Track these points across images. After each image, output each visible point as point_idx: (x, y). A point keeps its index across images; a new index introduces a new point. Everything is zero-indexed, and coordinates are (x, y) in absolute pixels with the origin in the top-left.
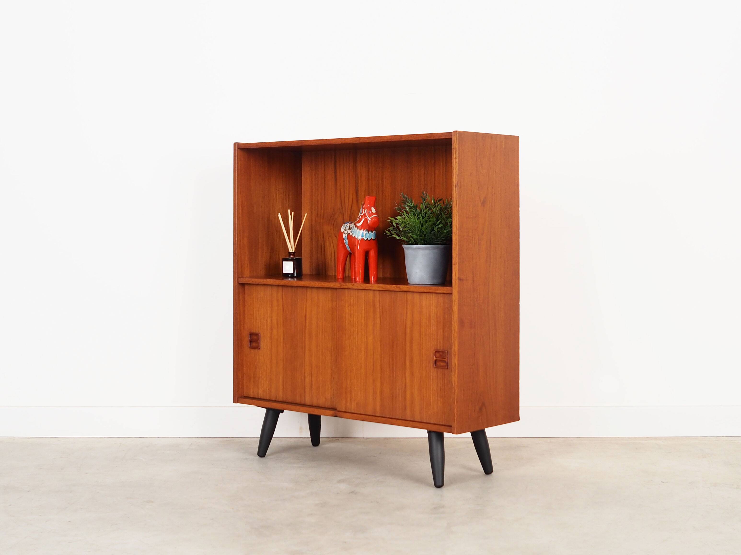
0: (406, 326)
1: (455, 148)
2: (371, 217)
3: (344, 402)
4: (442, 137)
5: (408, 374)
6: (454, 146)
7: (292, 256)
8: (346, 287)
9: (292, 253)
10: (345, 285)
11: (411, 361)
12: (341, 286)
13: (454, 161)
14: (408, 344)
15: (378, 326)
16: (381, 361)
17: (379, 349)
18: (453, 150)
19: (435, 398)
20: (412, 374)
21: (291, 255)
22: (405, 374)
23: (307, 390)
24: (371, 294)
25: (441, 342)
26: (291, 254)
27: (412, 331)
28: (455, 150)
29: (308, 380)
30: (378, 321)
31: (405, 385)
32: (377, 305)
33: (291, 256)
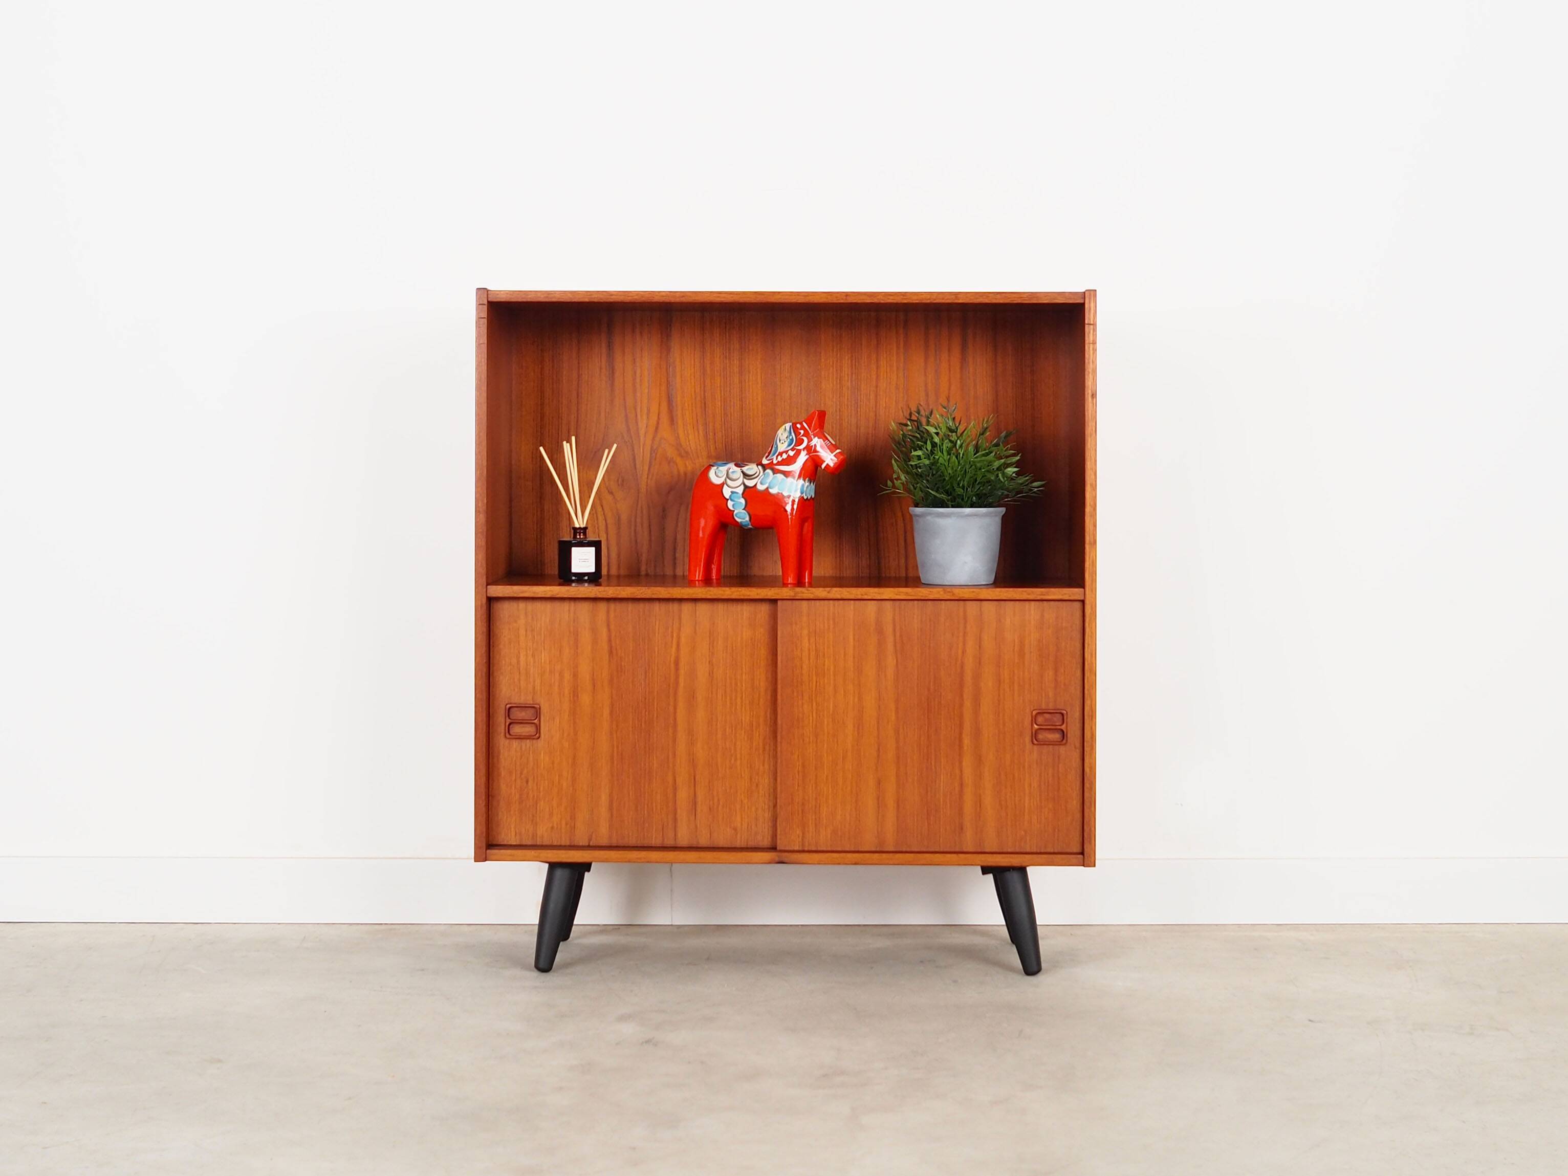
0: (962, 667)
1: (1092, 323)
2: (835, 453)
3: (799, 832)
4: (1057, 299)
5: (968, 763)
6: (1089, 319)
7: (580, 535)
8: (811, 596)
9: (580, 528)
10: (806, 592)
11: (977, 733)
12: (795, 594)
13: (1089, 348)
14: (968, 704)
15: (890, 672)
16: (897, 742)
17: (893, 718)
18: (1086, 326)
19: (1035, 803)
20: (979, 760)
21: (578, 534)
22: (961, 762)
23: (682, 814)
24: (871, 607)
25: (1051, 694)
26: (578, 531)
27: (977, 677)
28: (1092, 326)
29: (683, 795)
30: (891, 661)
31: (961, 785)
32: (889, 629)
33: (578, 537)
